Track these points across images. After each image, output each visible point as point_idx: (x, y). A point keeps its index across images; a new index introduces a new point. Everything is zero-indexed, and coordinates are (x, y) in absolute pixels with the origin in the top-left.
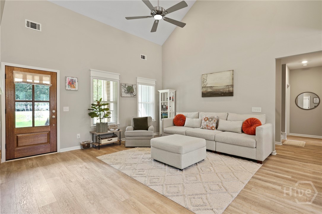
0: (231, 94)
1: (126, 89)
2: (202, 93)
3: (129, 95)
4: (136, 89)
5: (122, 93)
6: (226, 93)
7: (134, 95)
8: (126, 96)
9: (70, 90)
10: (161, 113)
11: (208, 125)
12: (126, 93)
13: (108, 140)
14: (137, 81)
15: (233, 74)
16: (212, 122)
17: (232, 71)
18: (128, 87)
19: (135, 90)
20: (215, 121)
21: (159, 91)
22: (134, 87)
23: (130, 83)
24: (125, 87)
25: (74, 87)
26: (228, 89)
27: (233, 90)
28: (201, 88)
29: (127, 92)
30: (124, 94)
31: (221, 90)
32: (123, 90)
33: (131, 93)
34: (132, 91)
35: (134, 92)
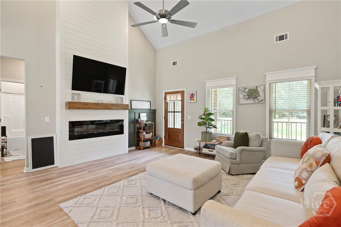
1: (245, 94)
3: (251, 101)
4: (264, 91)
5: (240, 99)
7: (259, 101)
8: (245, 103)
9: (191, 102)
12: (246, 99)
13: (209, 150)
14: (266, 80)
18: (249, 90)
19: (261, 93)
22: (260, 89)
23: (251, 85)
24: (244, 92)
25: (194, 100)
29: (247, 97)
30: (243, 101)
32: (241, 96)
33: (255, 98)
34: (257, 95)
35: (260, 96)
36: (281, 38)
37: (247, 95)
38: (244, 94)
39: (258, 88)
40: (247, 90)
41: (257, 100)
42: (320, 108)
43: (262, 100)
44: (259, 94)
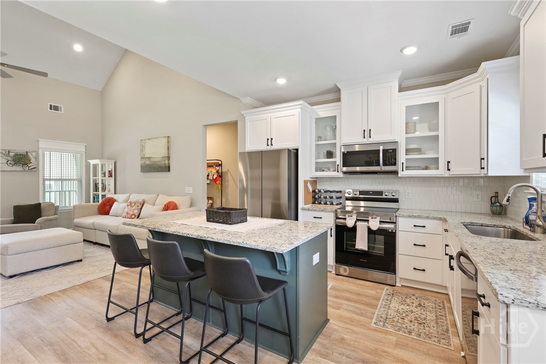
0: (168, 169)
1: (10, 159)
2: (141, 166)
3: (17, 168)
4: (37, 158)
6: (162, 167)
7: (30, 168)
8: (9, 170)
10: (94, 194)
11: (129, 212)
12: (11, 165)
14: (39, 146)
15: (168, 142)
16: (134, 208)
17: (167, 138)
18: (16, 155)
19: (33, 160)
20: (138, 206)
21: (90, 161)
22: (31, 156)
23: (21, 149)
24: (8, 155)
26: (164, 162)
27: (169, 163)
28: (140, 159)
29: (13, 163)
31: (158, 163)
33: (25, 164)
34: (27, 162)
35: (31, 163)
36: (56, 108)
37: (13, 160)
38: (7, 158)
39: (29, 154)
40: (12, 154)
41: (27, 167)
42: (92, 178)
43: (34, 168)
44: (30, 160)
